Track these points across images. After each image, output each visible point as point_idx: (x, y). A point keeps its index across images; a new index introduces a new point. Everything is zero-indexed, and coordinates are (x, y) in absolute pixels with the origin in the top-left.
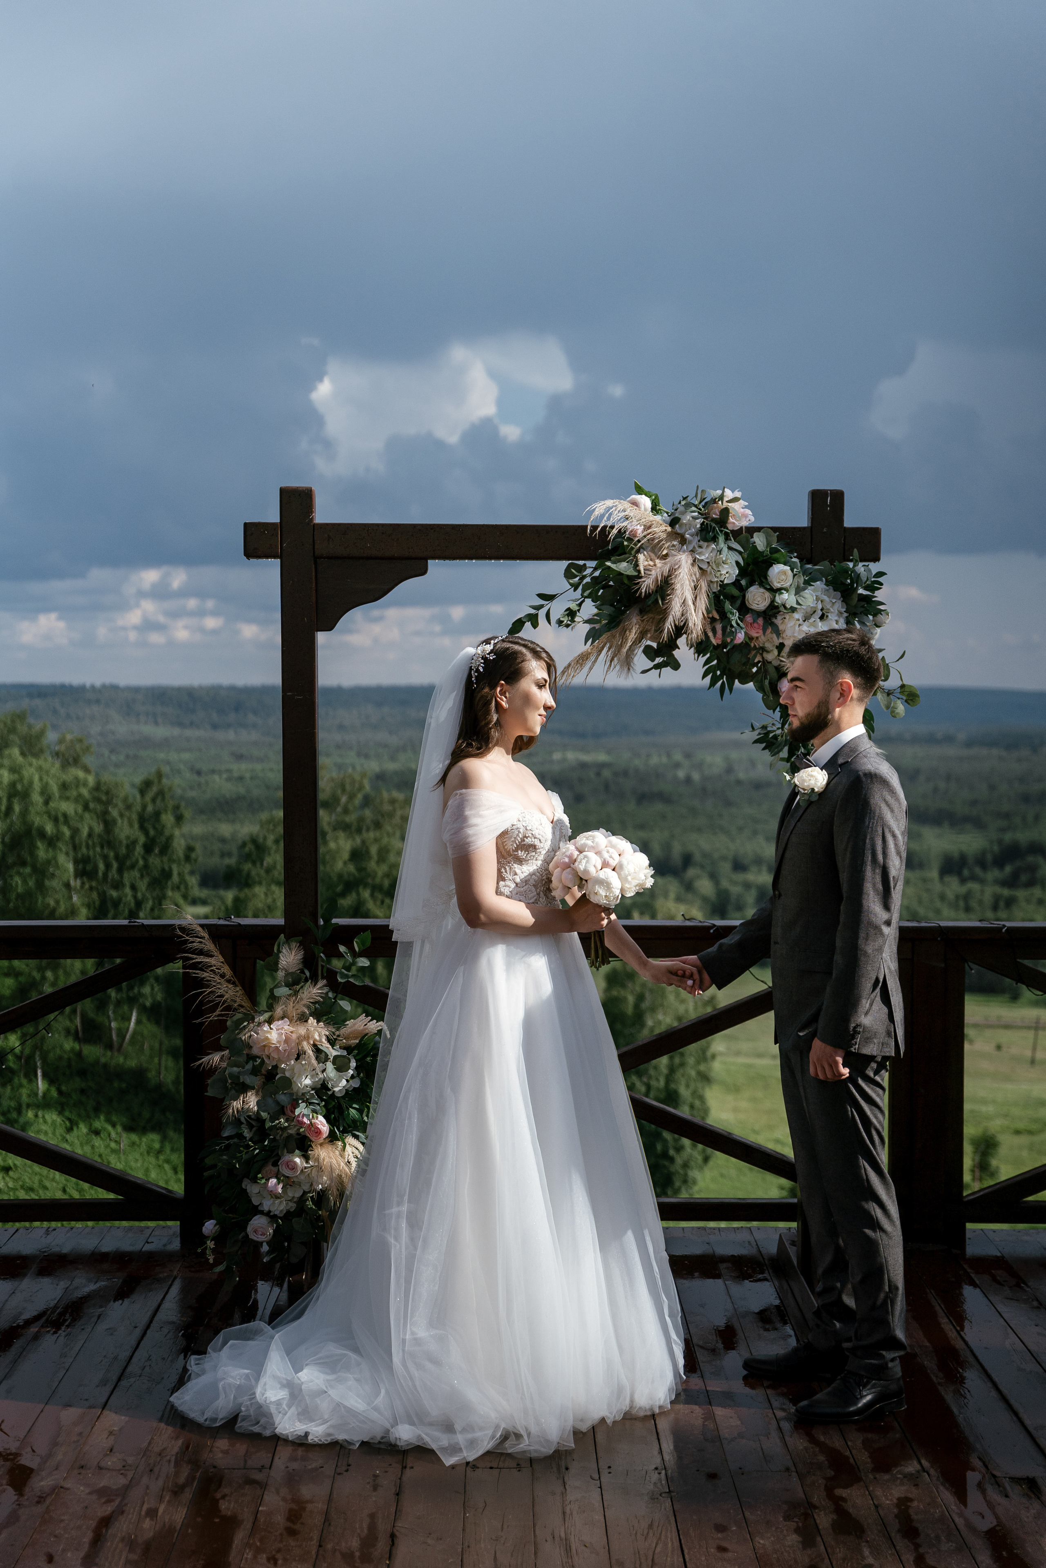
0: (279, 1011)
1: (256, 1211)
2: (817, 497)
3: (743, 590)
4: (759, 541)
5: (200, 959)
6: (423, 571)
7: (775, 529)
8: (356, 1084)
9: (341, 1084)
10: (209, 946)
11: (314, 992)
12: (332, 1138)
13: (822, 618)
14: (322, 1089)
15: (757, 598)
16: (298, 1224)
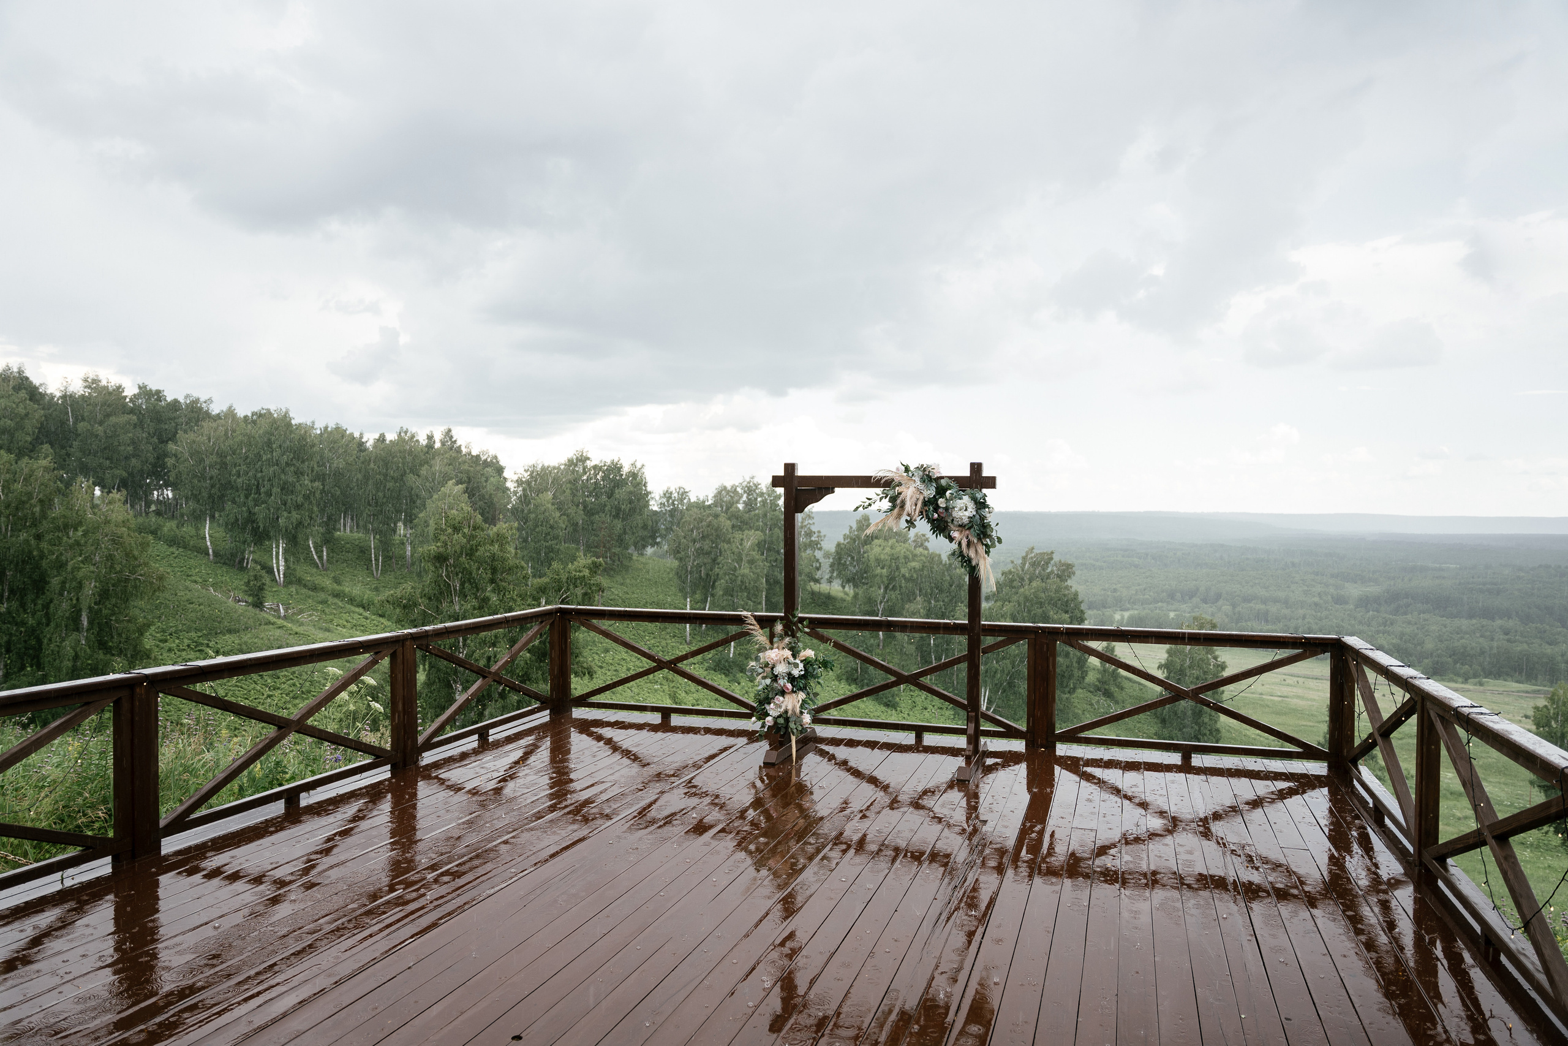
0: (775, 645)
1: (768, 715)
2: (972, 465)
3: (937, 500)
4: (943, 482)
5: (752, 627)
6: (833, 492)
7: (950, 478)
8: (803, 673)
9: (796, 673)
10: (755, 623)
11: (787, 640)
12: (793, 692)
13: (966, 510)
14: (789, 674)
15: (941, 502)
16: (781, 721)
